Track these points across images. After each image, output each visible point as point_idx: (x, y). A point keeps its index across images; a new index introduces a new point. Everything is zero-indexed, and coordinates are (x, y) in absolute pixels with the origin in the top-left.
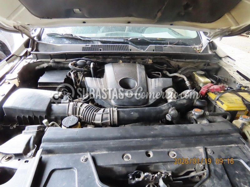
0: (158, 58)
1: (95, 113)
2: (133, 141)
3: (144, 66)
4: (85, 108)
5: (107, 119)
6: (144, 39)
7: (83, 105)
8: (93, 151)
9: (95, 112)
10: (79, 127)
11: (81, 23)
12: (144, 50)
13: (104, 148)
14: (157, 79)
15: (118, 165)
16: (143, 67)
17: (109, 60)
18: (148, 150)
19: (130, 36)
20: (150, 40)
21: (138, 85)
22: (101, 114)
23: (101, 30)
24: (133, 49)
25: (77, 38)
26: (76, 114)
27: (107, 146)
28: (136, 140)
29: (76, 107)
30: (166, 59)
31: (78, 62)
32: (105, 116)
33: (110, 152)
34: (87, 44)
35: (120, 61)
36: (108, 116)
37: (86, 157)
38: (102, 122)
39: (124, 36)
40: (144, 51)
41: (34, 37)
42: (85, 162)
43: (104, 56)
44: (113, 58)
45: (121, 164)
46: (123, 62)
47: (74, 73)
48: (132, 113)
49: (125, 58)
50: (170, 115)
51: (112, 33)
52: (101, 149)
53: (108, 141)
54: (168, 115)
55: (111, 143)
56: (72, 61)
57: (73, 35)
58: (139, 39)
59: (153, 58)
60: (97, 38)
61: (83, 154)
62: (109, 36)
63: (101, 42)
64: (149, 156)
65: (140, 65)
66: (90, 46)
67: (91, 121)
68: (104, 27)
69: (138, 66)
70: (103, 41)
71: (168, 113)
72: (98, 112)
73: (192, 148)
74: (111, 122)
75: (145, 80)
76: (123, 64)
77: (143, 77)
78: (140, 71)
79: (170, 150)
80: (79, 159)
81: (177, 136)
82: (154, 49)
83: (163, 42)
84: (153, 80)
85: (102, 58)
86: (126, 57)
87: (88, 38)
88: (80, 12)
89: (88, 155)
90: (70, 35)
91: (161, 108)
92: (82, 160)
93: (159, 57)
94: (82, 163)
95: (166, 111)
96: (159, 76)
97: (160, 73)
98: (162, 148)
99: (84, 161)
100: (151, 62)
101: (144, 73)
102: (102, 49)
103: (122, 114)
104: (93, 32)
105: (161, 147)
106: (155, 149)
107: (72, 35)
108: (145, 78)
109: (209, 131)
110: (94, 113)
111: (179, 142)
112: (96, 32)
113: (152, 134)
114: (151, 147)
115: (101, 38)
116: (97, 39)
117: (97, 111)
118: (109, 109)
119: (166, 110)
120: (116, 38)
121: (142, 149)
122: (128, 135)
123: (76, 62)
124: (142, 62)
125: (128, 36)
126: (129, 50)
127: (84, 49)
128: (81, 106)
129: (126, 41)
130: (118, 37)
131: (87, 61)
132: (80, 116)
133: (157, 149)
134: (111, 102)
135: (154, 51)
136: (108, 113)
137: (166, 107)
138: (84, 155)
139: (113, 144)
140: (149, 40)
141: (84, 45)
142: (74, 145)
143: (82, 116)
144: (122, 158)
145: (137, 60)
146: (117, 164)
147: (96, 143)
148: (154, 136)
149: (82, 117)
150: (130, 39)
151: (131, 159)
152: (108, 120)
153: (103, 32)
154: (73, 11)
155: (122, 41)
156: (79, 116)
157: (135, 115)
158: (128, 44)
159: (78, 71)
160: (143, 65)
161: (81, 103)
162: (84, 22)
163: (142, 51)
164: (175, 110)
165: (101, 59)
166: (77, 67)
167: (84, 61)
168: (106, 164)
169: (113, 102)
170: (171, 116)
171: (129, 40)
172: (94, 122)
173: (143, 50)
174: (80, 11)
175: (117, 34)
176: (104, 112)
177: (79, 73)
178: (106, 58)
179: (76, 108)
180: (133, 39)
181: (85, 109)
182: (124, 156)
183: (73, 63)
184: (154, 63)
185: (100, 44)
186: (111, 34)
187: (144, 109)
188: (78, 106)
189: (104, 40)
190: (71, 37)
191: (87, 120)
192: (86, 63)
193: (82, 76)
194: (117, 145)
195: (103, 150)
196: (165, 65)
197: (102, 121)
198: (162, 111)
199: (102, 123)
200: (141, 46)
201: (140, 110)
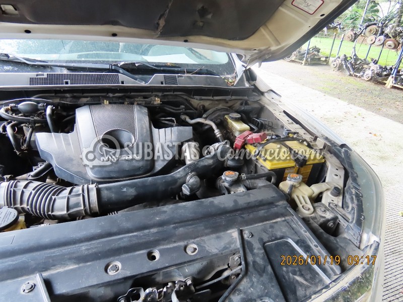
0: (171, 95)
1: (53, 197)
2: (125, 237)
3: (147, 109)
4: (34, 190)
5: (77, 205)
6: (145, 64)
7: (31, 185)
8: (46, 269)
9: (54, 195)
10: (20, 227)
11: (20, 32)
12: (146, 82)
13: (70, 259)
14: (168, 130)
15: (97, 285)
16: (145, 110)
17: (84, 100)
18: (151, 249)
19: (120, 60)
20: (155, 66)
21: (135, 139)
22: (66, 197)
23: (67, 47)
24: (127, 80)
25: (20, 61)
26: (15, 204)
27: (75, 255)
28: (131, 234)
29: (14, 190)
30: (183, 96)
31: (21, 106)
32: (73, 200)
33: (81, 265)
34: (40, 73)
35: (105, 101)
36: (80, 200)
37: (32, 283)
38: (69, 212)
39: (110, 60)
40: (147, 85)
42: (30, 294)
43: (75, 94)
44: (91, 97)
45: (102, 282)
46: (110, 103)
47: (13, 127)
48: (125, 190)
49: (113, 97)
50: (188, 185)
51: (88, 54)
52: (63, 263)
53: (77, 246)
54: (185, 187)
55: (84, 248)
56: (7, 104)
57: (11, 56)
58: (137, 65)
59: (162, 96)
60: (60, 61)
61: (27, 277)
62: (83, 59)
63: (68, 69)
64: (154, 258)
65: (140, 107)
66: (45, 76)
67: (47, 213)
68: (72, 42)
69: (136, 108)
70: (71, 67)
71: (185, 183)
72: (60, 195)
73: (222, 234)
74: (85, 211)
75: (149, 133)
76: (110, 107)
77: (144, 127)
78: (140, 117)
79: (187, 243)
80: (18, 289)
81: (198, 219)
82: (163, 80)
83: (176, 69)
84: (162, 130)
85: (71, 97)
86: (116, 95)
87: (40, 61)
88: (16, 12)
89: (37, 279)
90: (3, 56)
91: (174, 175)
92: (24, 291)
93: (172, 93)
94: (23, 295)
95: (181, 181)
96: (172, 124)
97: (173, 119)
98: (175, 242)
99: (27, 291)
100: (159, 102)
101: (146, 119)
102: (69, 81)
103: (105, 194)
104: (50, 52)
105: (173, 240)
106: (163, 245)
107: (7, 55)
108: (149, 129)
109: (245, 204)
110: (51, 198)
111: (201, 227)
112: (57, 50)
113: (158, 221)
114: (156, 243)
115: (67, 62)
116: (58, 64)
117: (58, 192)
118: (80, 188)
119: (182, 177)
120: (96, 62)
121: (141, 250)
122: (115, 230)
123: (15, 106)
124: (144, 102)
125: (118, 60)
126: (120, 82)
127: (32, 81)
128: (26, 187)
129: (113, 67)
130: (100, 61)
131: (38, 102)
132: (25, 206)
133: (167, 244)
134: (86, 173)
135: (162, 83)
136: (79, 195)
137: (181, 173)
138: (28, 279)
139: (88, 249)
140: (153, 66)
141: (33, 74)
142: (6, 264)
143: (28, 205)
144: (104, 271)
145: (136, 99)
146: (95, 283)
147: (54, 253)
148: (161, 224)
149: (29, 207)
150: (122, 63)
151: (121, 269)
152: (81, 207)
153: (71, 51)
154: (1, 8)
155: (107, 67)
156: (22, 206)
157: (131, 192)
158: (119, 72)
159: (21, 122)
160: (145, 106)
161: (26, 182)
162: (28, 32)
163: (143, 84)
164: (196, 176)
165: (68, 99)
166: (20, 115)
167: (32, 104)
168: (73, 289)
169: (91, 175)
170: (189, 188)
171: (119, 65)
172: (53, 213)
173: (144, 82)
174: (16, 9)
175: (97, 55)
176: (72, 194)
177: (25, 126)
178: (79, 98)
179: (15, 192)
180: (126, 64)
181: (33, 192)
182: (109, 268)
183: (9, 107)
184: (163, 103)
185: (65, 72)
186: (87, 56)
187: (147, 181)
188: (18, 188)
189: (72, 65)
190: (5, 58)
191: (38, 211)
192: (37, 106)
193: (30, 130)
194: (94, 250)
195: (68, 263)
196: (183, 106)
197: (68, 210)
198: (175, 181)
199: (68, 214)
200: (140, 76)
201: (139, 182)
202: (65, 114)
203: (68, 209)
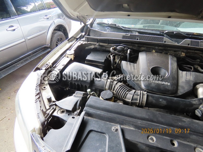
0: (192, 52)
1: (127, 92)
2: (160, 126)
3: (176, 58)
4: (119, 86)
5: (136, 99)
6: (180, 33)
7: (118, 83)
8: (122, 124)
9: (127, 91)
10: (112, 101)
11: (126, 16)
13: (133, 125)
14: (188, 73)
15: (143, 143)
16: (175, 59)
17: (143, 48)
18: (173, 139)
19: (166, 29)
20: (186, 34)
21: (168, 75)
22: (132, 94)
23: (140, 22)
24: (168, 41)
25: (120, 28)
26: (111, 90)
27: (135, 124)
28: (163, 126)
29: (112, 84)
30: (200, 54)
31: (118, 48)
32: (135, 97)
33: (136, 130)
34: (127, 34)
35: (153, 50)
36: (138, 98)
37: (116, 128)
38: (132, 102)
39: (160, 29)
40: (178, 45)
41: (88, 25)
42: (115, 132)
43: (140, 45)
44: (146, 47)
45: (146, 143)
46: (156, 52)
47: (113, 56)
48: (161, 100)
49: (158, 49)
50: (201, 111)
51: (150, 26)
52: (129, 125)
53: (136, 120)
54: (198, 111)
55: (139, 122)
56: (113, 46)
57: (117, 25)
58: (174, 33)
59: (186, 52)
60: (136, 29)
61: (114, 124)
62: (147, 28)
63: (139, 33)
64: (174, 144)
65: (172, 57)
66: (129, 35)
67: (123, 98)
68: (143, 20)
69: (170, 57)
70: (140, 32)
71: (198, 109)
72: (130, 92)
74: (139, 103)
75: (176, 72)
76: (156, 54)
77: (174, 68)
78: (172, 63)
79: (197, 146)
80: (111, 128)
82: (190, 43)
83: (200, 37)
84: (184, 73)
85: (138, 46)
86: (160, 48)
87: (128, 28)
88: (128, 7)
89: (118, 127)
90: (114, 25)
91: (191, 102)
92: (113, 130)
93: (193, 51)
94: (113, 131)
95: (196, 106)
96: (190, 69)
97: (192, 67)
98: (188, 142)
99: (115, 131)
100: (184, 55)
101: (175, 65)
102: (139, 38)
103: (150, 98)
104: (132, 24)
106: (181, 140)
107: (116, 25)
108: (176, 70)
112: (135, 24)
113: (180, 125)
114: (177, 137)
115: (139, 29)
116: (135, 30)
118: (139, 92)
119: (197, 105)
120: (153, 30)
121: (167, 136)
122: (155, 120)
123: (116, 48)
124: (174, 54)
125: (164, 29)
126: (164, 42)
127: (124, 37)
128: (116, 84)
129: (162, 33)
130: (155, 30)
131: (125, 47)
132: (114, 92)
133: (183, 141)
134: (141, 85)
135: (189, 45)
136: (138, 95)
137: (197, 102)
138: (115, 125)
139: (140, 124)
140: (185, 34)
141: (124, 34)
142: (108, 115)
143: (115, 92)
144: (147, 138)
145: (169, 52)
146: (142, 142)
147: (126, 118)
148: (182, 128)
149: (116, 93)
150: (166, 32)
151: (156, 142)
152: (138, 101)
153: (142, 24)
154: (123, 5)
155: (158, 33)
156: (113, 92)
157: (164, 103)
158: (164, 36)
159: (116, 54)
160: (175, 57)
161: (116, 82)
162: (129, 15)
163: (176, 44)
165: (136, 47)
166: (116, 51)
167: (122, 47)
168: (132, 139)
169: (143, 86)
170: (202, 113)
171: (165, 32)
172: (125, 99)
173: (177, 43)
174: (128, 6)
175: (153, 27)
176: (135, 94)
177: (117, 56)
178: (140, 47)
179: (112, 85)
180: (168, 32)
181: (119, 87)
182: (149, 138)
183: (114, 47)
184: (186, 56)
185: (137, 34)
186: (149, 26)
187: (174, 99)
188: (114, 83)
189: (142, 31)
190: (115, 26)
191: (119, 96)
192: (124, 49)
193: (119, 59)
194: (144, 126)
195: (131, 126)
196: (199, 60)
198: (192, 105)
199: (131, 102)
200: (175, 39)
201: (169, 99)
202: (133, 54)
203: (132, 100)
